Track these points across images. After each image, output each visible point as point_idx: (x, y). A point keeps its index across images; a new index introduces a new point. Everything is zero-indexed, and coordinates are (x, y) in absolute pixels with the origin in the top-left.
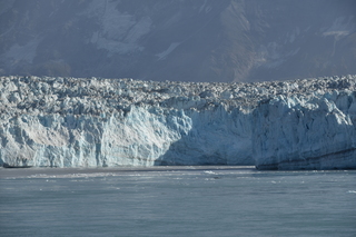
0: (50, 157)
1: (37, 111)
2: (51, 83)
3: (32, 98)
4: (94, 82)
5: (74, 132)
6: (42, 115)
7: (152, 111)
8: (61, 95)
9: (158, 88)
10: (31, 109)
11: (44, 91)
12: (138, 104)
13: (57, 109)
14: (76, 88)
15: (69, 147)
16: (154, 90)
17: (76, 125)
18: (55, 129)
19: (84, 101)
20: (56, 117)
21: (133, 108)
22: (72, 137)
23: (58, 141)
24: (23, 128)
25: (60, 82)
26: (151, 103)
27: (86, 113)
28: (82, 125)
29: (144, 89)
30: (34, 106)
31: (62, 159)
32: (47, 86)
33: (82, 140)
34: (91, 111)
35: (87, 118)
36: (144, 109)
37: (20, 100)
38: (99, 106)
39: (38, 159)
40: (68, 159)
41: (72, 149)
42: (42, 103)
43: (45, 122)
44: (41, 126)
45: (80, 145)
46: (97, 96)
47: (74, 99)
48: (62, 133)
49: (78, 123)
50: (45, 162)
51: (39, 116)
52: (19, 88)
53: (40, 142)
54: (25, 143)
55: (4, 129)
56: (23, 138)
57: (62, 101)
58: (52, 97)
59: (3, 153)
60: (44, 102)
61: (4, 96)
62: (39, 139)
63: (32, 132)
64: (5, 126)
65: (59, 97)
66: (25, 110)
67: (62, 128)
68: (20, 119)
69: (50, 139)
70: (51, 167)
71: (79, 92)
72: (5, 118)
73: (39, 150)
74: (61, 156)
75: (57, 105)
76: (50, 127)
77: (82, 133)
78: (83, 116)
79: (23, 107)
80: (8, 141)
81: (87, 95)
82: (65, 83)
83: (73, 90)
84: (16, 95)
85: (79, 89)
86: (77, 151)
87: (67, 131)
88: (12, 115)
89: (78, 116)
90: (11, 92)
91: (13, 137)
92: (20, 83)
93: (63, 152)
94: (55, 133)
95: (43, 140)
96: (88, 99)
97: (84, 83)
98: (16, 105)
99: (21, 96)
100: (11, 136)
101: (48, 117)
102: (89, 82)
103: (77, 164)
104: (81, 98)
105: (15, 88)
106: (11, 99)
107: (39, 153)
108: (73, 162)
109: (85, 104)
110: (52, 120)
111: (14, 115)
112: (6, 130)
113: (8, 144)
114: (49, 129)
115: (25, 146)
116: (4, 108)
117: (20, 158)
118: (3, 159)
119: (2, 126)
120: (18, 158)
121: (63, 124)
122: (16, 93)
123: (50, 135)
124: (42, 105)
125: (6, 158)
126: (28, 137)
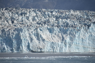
1: (46, 26)
2: (52, 12)
3: (43, 19)
4: (72, 12)
5: (64, 36)
6: (49, 27)
8: (57, 18)
10: (43, 25)
11: (49, 16)
12: (94, 23)
14: (64, 15)
15: (62, 43)
18: (55, 34)
19: (68, 21)
20: (56, 28)
21: (92, 25)
22: (63, 38)
23: (57, 40)
24: (40, 33)
25: (56, 12)
27: (70, 27)
28: (68, 32)
30: (45, 23)
31: (58, 48)
32: (50, 13)
33: (68, 39)
35: (70, 29)
37: (38, 20)
38: (76, 24)
39: (47, 48)
40: (61, 48)
41: (63, 44)
42: (48, 21)
43: (51, 31)
44: (48, 33)
45: (67, 42)
46: (74, 19)
47: (63, 20)
48: (58, 36)
49: (66, 31)
50: (50, 50)
51: (47, 28)
52: (36, 15)
53: (48, 40)
54: (41, 40)
55: (31, 34)
56: (40, 38)
57: (58, 21)
58: (53, 19)
59: (31, 45)
60: (50, 21)
61: (30, 18)
62: (48, 39)
63: (44, 35)
64: (32, 32)
65: (56, 19)
66: (41, 25)
67: (58, 34)
68: (39, 29)
69: (53, 39)
70: (53, 52)
71: (66, 17)
72: (32, 29)
73: (48, 44)
74: (58, 47)
75: (56, 23)
76: (53, 33)
77: (68, 36)
78: (68, 28)
79: (40, 24)
80: (33, 40)
81: (69, 18)
82: (58, 12)
83: (62, 16)
84: (36, 18)
85: (66, 15)
86: (65, 45)
87: (61, 35)
88: (35, 27)
89: (66, 28)
90: (33, 16)
91: (35, 38)
92: (37, 12)
93: (59, 45)
94: (55, 36)
95: (49, 39)
96: (70, 20)
97: (67, 12)
98: (36, 23)
99: (38, 18)
100: (35, 37)
101: (52, 28)
102: (70, 12)
103: (65, 51)
104: (67, 20)
105: (35, 15)
106: (34, 19)
107: (47, 46)
108: (63, 50)
109: (69, 23)
110: (54, 30)
111: (36, 27)
112: (32, 34)
113: (33, 41)
114: (52, 34)
115: (41, 42)
116: (31, 24)
117: (38, 47)
118: (31, 48)
119: (31, 32)
120: (38, 48)
121: (59, 32)
122: (36, 17)
123: (53, 37)
124: (48, 22)
125: (32, 47)
126: (42, 38)
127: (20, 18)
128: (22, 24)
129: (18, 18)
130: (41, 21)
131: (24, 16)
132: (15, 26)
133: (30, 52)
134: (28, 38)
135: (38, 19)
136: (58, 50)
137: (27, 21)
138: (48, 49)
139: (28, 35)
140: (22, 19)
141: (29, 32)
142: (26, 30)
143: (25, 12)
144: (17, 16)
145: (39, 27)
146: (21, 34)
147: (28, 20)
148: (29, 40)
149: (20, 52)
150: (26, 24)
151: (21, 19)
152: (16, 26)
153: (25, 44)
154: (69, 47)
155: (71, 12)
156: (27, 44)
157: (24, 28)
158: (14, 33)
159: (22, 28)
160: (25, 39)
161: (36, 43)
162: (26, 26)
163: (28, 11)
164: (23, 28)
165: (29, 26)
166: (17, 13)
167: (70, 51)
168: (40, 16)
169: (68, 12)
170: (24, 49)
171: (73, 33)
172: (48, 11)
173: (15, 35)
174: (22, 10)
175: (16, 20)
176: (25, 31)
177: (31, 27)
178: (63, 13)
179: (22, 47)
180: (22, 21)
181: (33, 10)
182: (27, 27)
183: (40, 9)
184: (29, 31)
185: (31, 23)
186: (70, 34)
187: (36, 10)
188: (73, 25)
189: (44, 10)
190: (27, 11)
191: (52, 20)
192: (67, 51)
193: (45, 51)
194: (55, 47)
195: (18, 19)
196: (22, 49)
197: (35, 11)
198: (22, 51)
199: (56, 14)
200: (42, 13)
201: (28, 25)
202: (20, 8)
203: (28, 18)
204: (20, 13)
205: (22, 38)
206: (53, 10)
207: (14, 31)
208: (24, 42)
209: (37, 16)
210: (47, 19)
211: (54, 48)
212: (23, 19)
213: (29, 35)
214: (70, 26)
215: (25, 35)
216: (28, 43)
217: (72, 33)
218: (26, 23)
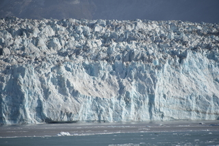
0: (98, 110)
1: (81, 58)
2: (92, 26)
3: (73, 43)
5: (124, 82)
6: (87, 63)
7: (211, 57)
8: (106, 40)
9: (214, 30)
10: (74, 56)
11: (86, 36)
12: (195, 49)
13: (103, 55)
14: (122, 32)
15: (119, 98)
16: (210, 33)
17: (125, 73)
18: (103, 78)
19: (133, 46)
20: (103, 64)
21: (189, 54)
22: (122, 88)
23: (107, 92)
24: (66, 77)
25: (103, 26)
26: (208, 47)
27: (136, 60)
28: (133, 74)
29: (198, 32)
30: (77, 52)
31: (111, 112)
32: (89, 29)
33: (133, 90)
34: (143, 58)
35: (138, 65)
36: (202, 55)
37: (60, 47)
38: (151, 52)
39: (84, 113)
40: (118, 112)
41: (123, 101)
42: (86, 48)
43: (92, 71)
44: (86, 75)
45: (131, 96)
46: (146, 40)
47: (121, 44)
48: (110, 82)
49: (128, 71)
50: (92, 116)
51: (84, 64)
52: (56, 33)
53: (86, 94)
54: (69, 94)
55: (46, 78)
56: (68, 89)
57: (108, 46)
58: (95, 43)
59: (45, 106)
60: (88, 47)
61: (42, 42)
62: (85, 90)
63: (77, 81)
64: (47, 75)
65: (104, 42)
66: (67, 58)
67: (110, 78)
68: (63, 68)
69: (97, 90)
70: (99, 121)
71: (126, 36)
72: (47, 67)
73: (86, 102)
74: (110, 109)
75: (103, 51)
76: (97, 76)
77: (133, 83)
78: (133, 64)
79: (65, 54)
80: (50, 93)
81: (135, 40)
82: (108, 27)
83: (118, 34)
84: (56, 41)
85: (126, 33)
86: (128, 103)
87: (116, 80)
88: (53, 63)
89: (127, 64)
90: (49, 37)
91: (56, 88)
92: (58, 26)
93: (112, 104)
94: (102, 82)
95: (89, 91)
96: (136, 44)
97: (129, 26)
98: (56, 52)
99: (60, 41)
100: (54, 87)
101: (95, 65)
102: (136, 24)
103: (128, 118)
104: (129, 43)
105: (53, 33)
106: (50, 44)
107: (85, 106)
108: (123, 116)
109: (135, 50)
110: (100, 68)
111: (56, 63)
112: (48, 80)
113: (50, 96)
114: (96, 78)
115: (69, 98)
116: (43, 56)
117: (64, 111)
118: (45, 113)
119: (44, 75)
120: (62, 112)
121: (111, 73)
122: (55, 38)
123: (97, 85)
124: (86, 51)
125: (48, 112)
126: (73, 87)
127: (18, 41)
128: (23, 56)
129: (12, 41)
130: (69, 49)
131: (28, 36)
132: (6, 60)
133: (44, 123)
134: (37, 89)
135: (61, 44)
136: (111, 117)
137: (34, 48)
138: (87, 113)
139: (37, 82)
140: (22, 43)
141: (40, 75)
142: (33, 71)
143: (29, 27)
144: (11, 37)
145: (63, 63)
146: (22, 81)
147: (36, 45)
148: (40, 93)
149: (21, 123)
150: (31, 56)
151: (20, 45)
152: (8, 62)
153: (32, 103)
154: (135, 108)
155: (139, 24)
156: (36, 104)
157: (29, 65)
158: (3, 78)
159: (24, 66)
160: (30, 93)
161: (57, 100)
162: (33, 60)
163: (37, 24)
164: (26, 65)
165: (40, 60)
166: (10, 31)
167: (139, 118)
168: (65, 36)
169: (131, 25)
170: (29, 116)
171: (145, 75)
172: (84, 24)
173: (7, 83)
174: (22, 22)
175: (9, 48)
176: (29, 72)
177: (43, 62)
178: (120, 28)
179: (25, 111)
180: (23, 49)
181: (47, 21)
182: (36, 63)
183: (65, 20)
184: (40, 72)
185: (45, 53)
186: (138, 76)
187: (56, 22)
188: (145, 55)
189: (74, 21)
190: (34, 25)
191: (95, 45)
192: (132, 119)
193: (81, 120)
194: (104, 109)
195: (12, 45)
196: (23, 116)
197: (53, 25)
198: (23, 120)
199: (103, 31)
200: (68, 29)
201: (36, 59)
202: (17, 19)
203: (36, 42)
204: (17, 29)
205: (23, 91)
206: (95, 21)
207: (5, 73)
208: (29, 99)
209: (57, 36)
210: (83, 42)
211: (101, 113)
212: (25, 43)
213: (40, 82)
214: (138, 58)
215: (31, 82)
216: (39, 101)
217: (143, 75)
218: (33, 53)
